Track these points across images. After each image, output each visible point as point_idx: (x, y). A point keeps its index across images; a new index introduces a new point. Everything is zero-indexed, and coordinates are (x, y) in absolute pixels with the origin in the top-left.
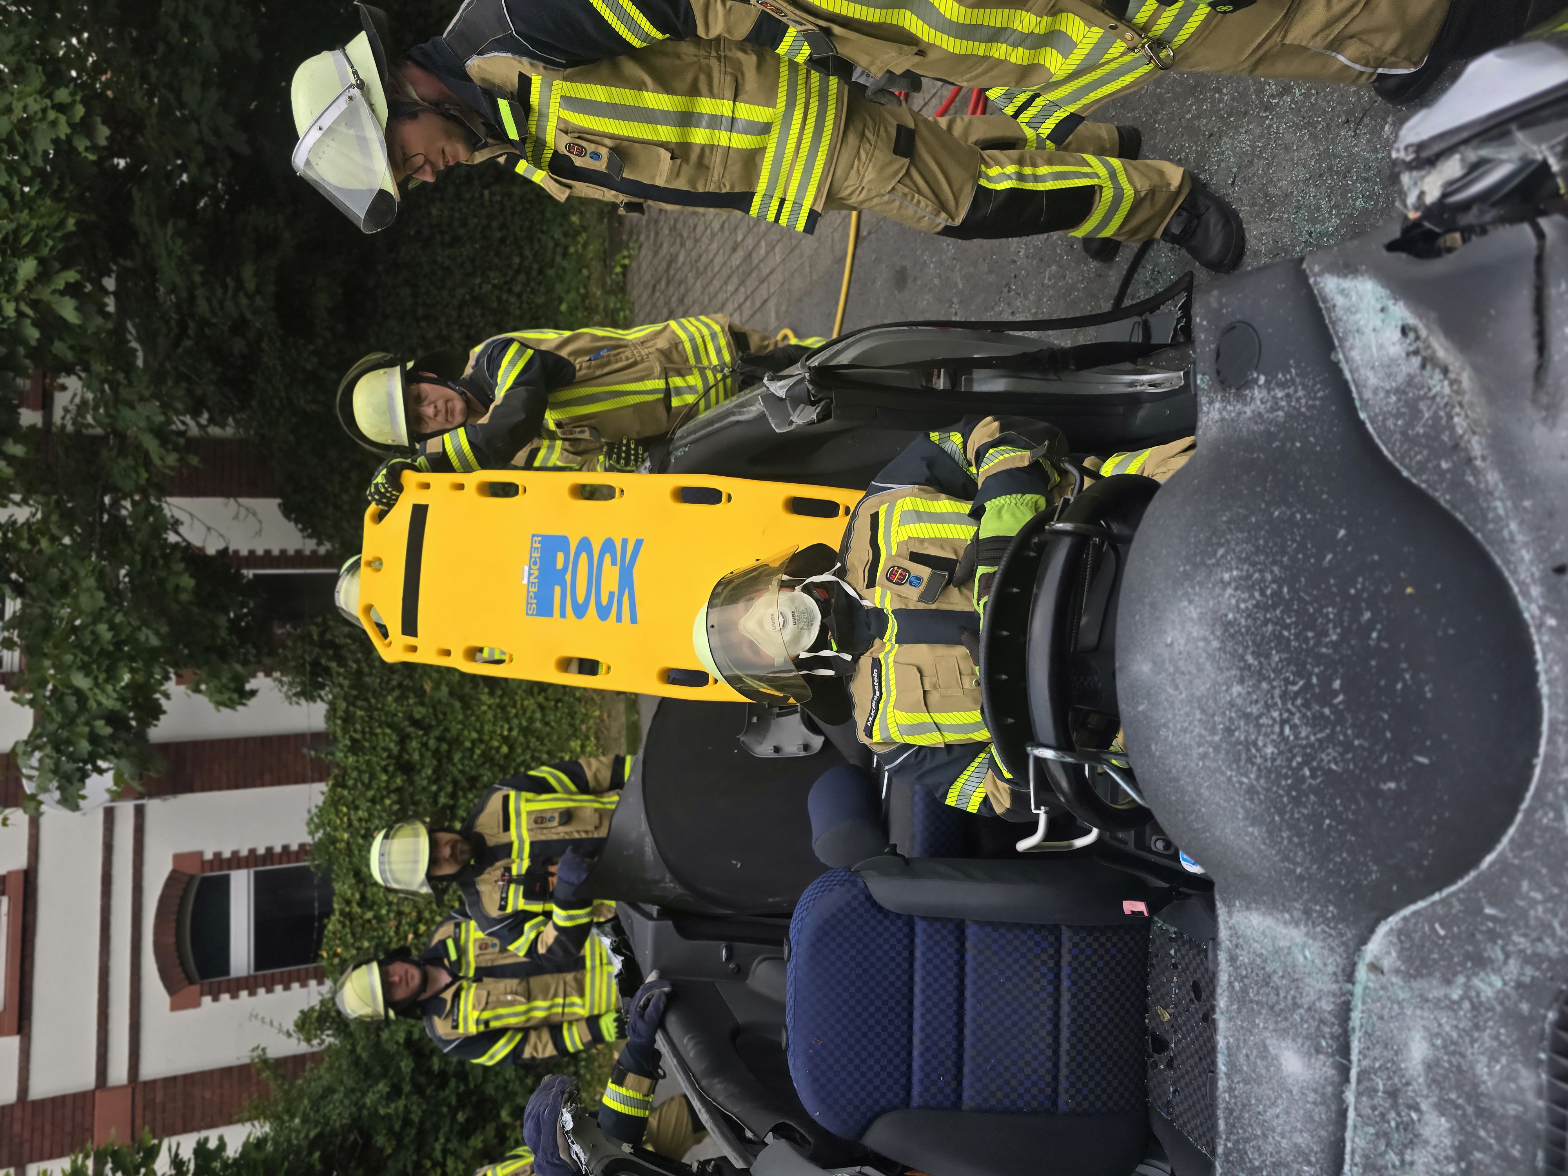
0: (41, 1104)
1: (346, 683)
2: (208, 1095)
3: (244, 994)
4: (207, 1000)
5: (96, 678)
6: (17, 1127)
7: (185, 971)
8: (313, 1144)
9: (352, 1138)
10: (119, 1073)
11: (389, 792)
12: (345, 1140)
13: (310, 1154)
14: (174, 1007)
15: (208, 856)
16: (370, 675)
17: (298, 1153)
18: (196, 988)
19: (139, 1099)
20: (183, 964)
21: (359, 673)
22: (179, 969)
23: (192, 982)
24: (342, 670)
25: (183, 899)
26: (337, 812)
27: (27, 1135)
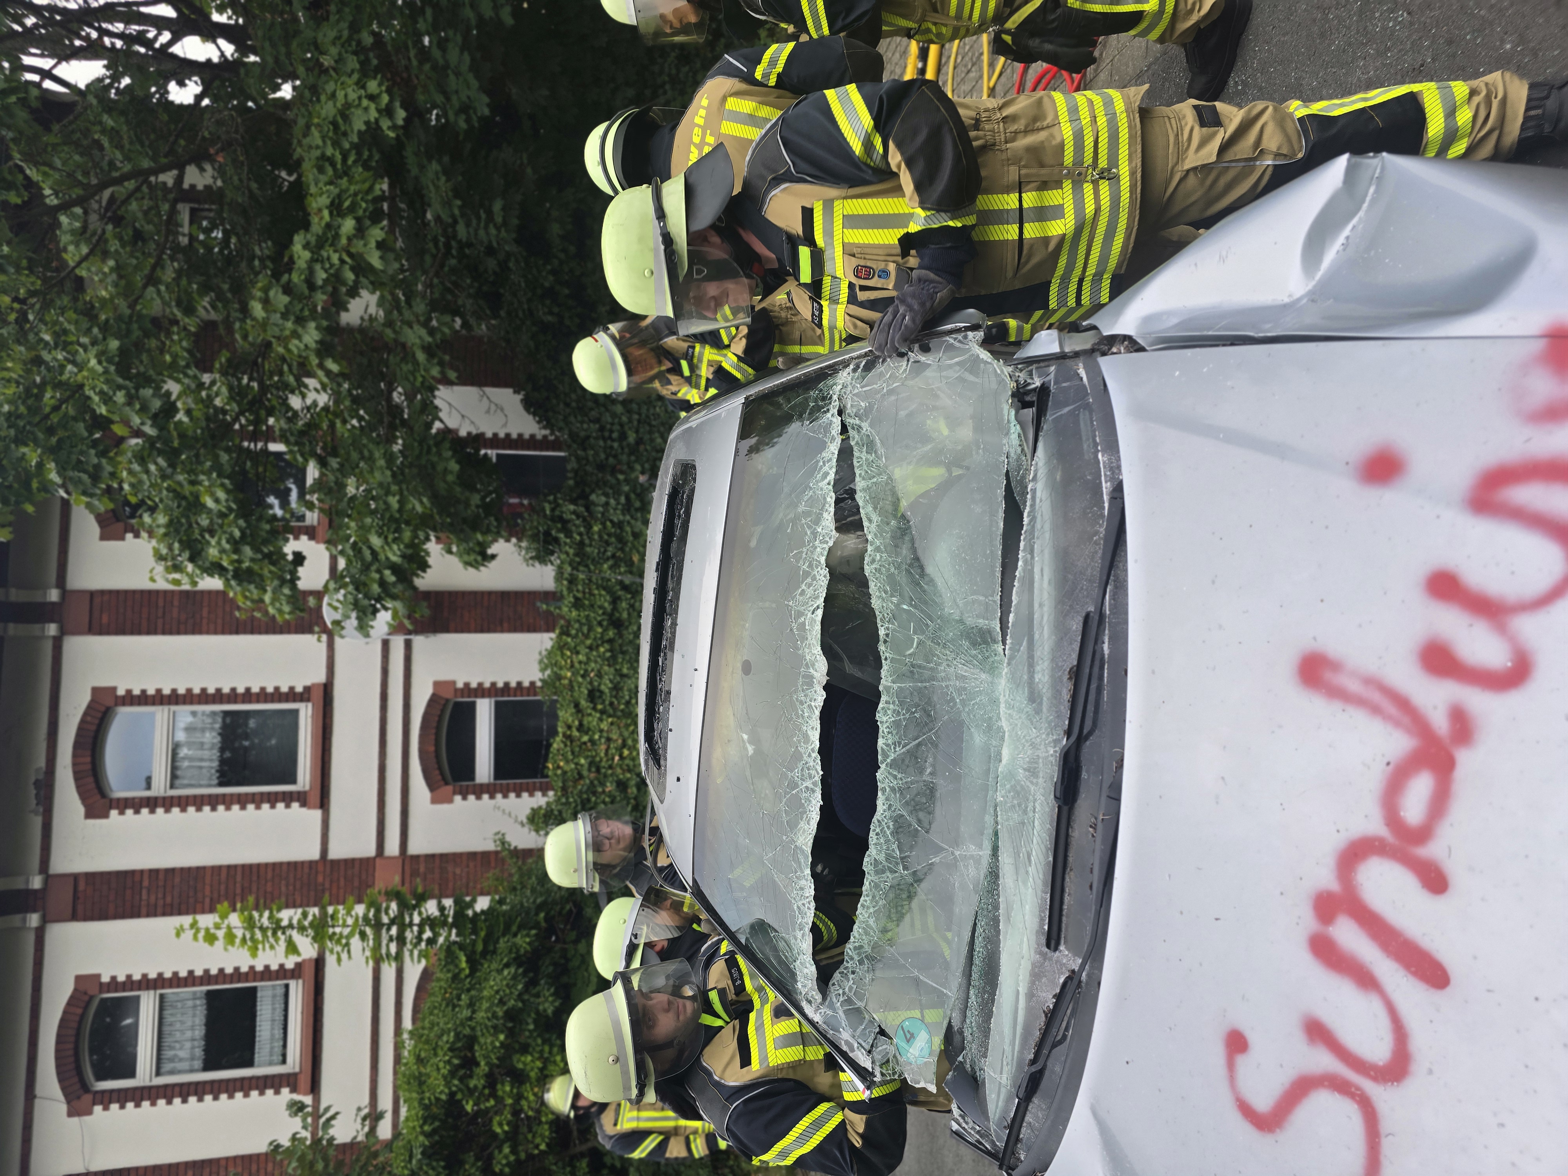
0: (336, 863)
1: (571, 551)
2: (458, 871)
3: (486, 797)
4: (458, 798)
5: (386, 538)
6: (320, 879)
7: (442, 774)
8: (539, 908)
9: (568, 907)
10: (392, 848)
11: (603, 642)
12: (562, 908)
13: (537, 914)
14: (434, 801)
15: (460, 685)
16: (591, 545)
17: (528, 913)
18: (450, 788)
19: (407, 868)
20: (440, 768)
21: (581, 544)
22: (437, 772)
23: (447, 784)
24: (568, 541)
25: (441, 717)
26: (563, 655)
27: (327, 885)
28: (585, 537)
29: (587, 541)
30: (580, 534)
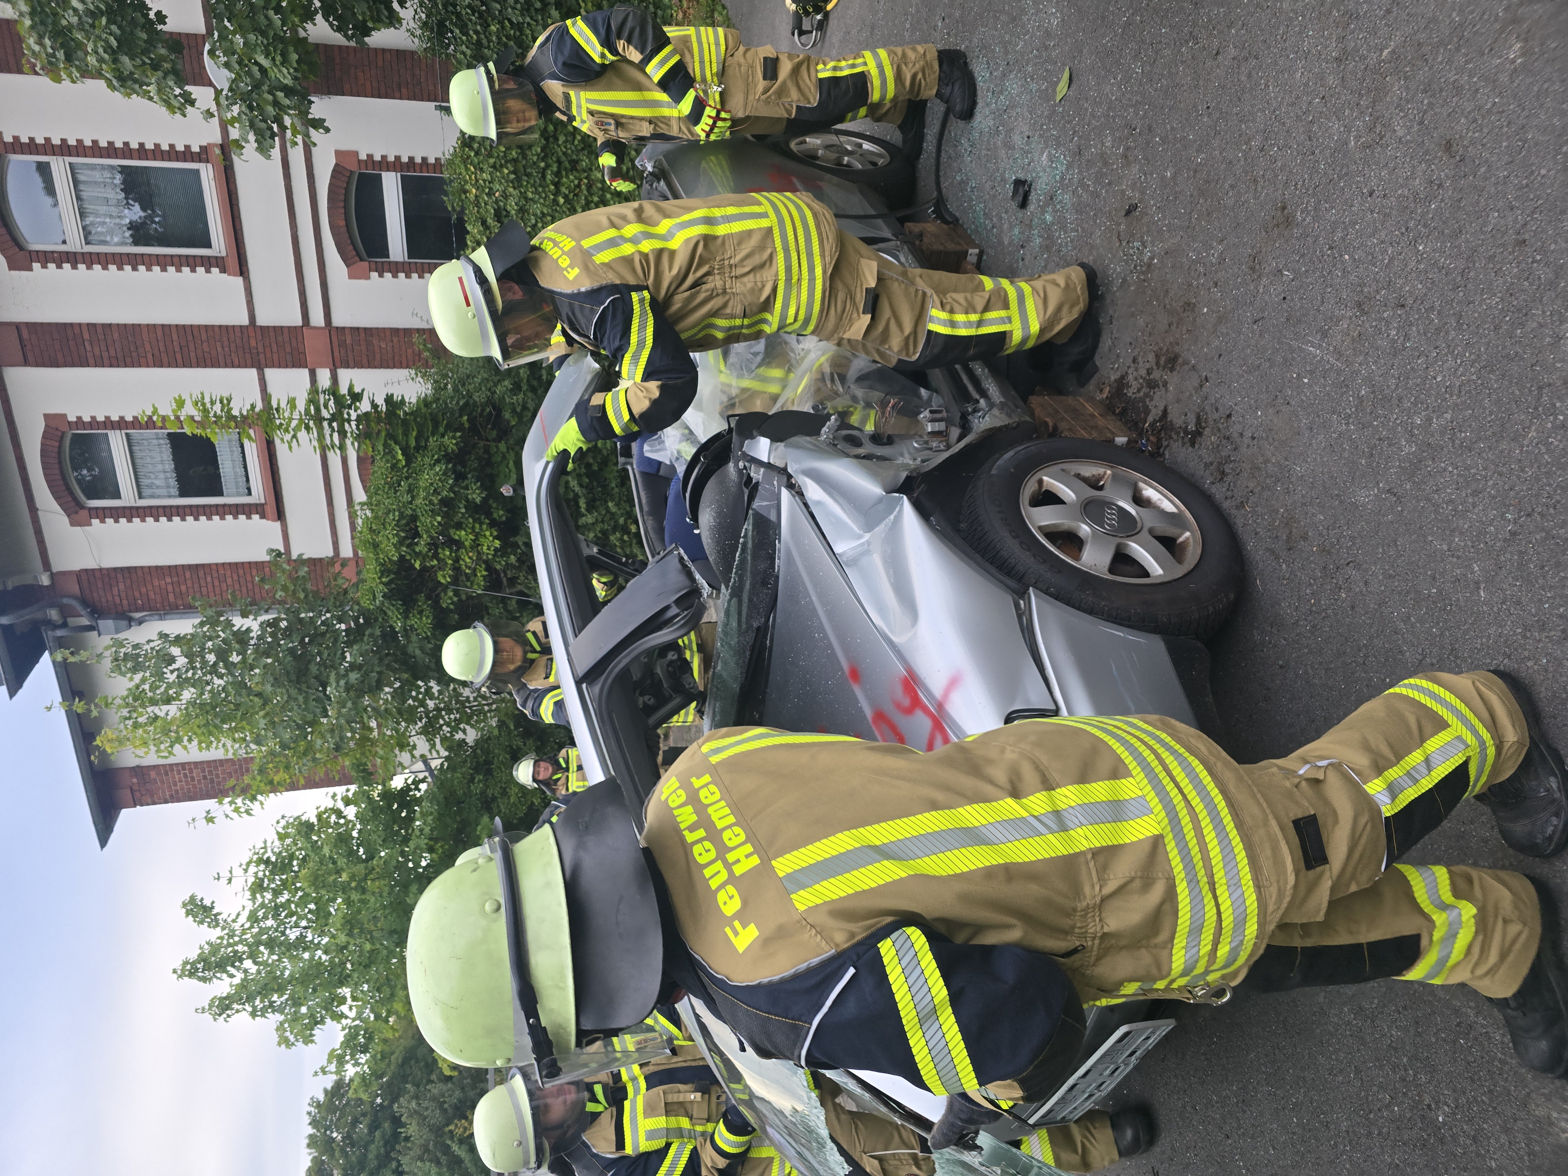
0: (265, 329)
2: (383, 345)
3: (402, 275)
4: (374, 275)
6: (253, 343)
7: (358, 254)
8: (462, 410)
9: (488, 410)
10: (317, 318)
12: (483, 410)
13: (461, 416)
14: (351, 276)
15: (363, 157)
17: (452, 413)
18: (365, 264)
19: (334, 338)
20: (353, 243)
22: (351, 247)
23: (362, 260)
25: (347, 190)
27: (261, 349)
28: (482, 36)
29: (485, 41)
30: (476, 32)
